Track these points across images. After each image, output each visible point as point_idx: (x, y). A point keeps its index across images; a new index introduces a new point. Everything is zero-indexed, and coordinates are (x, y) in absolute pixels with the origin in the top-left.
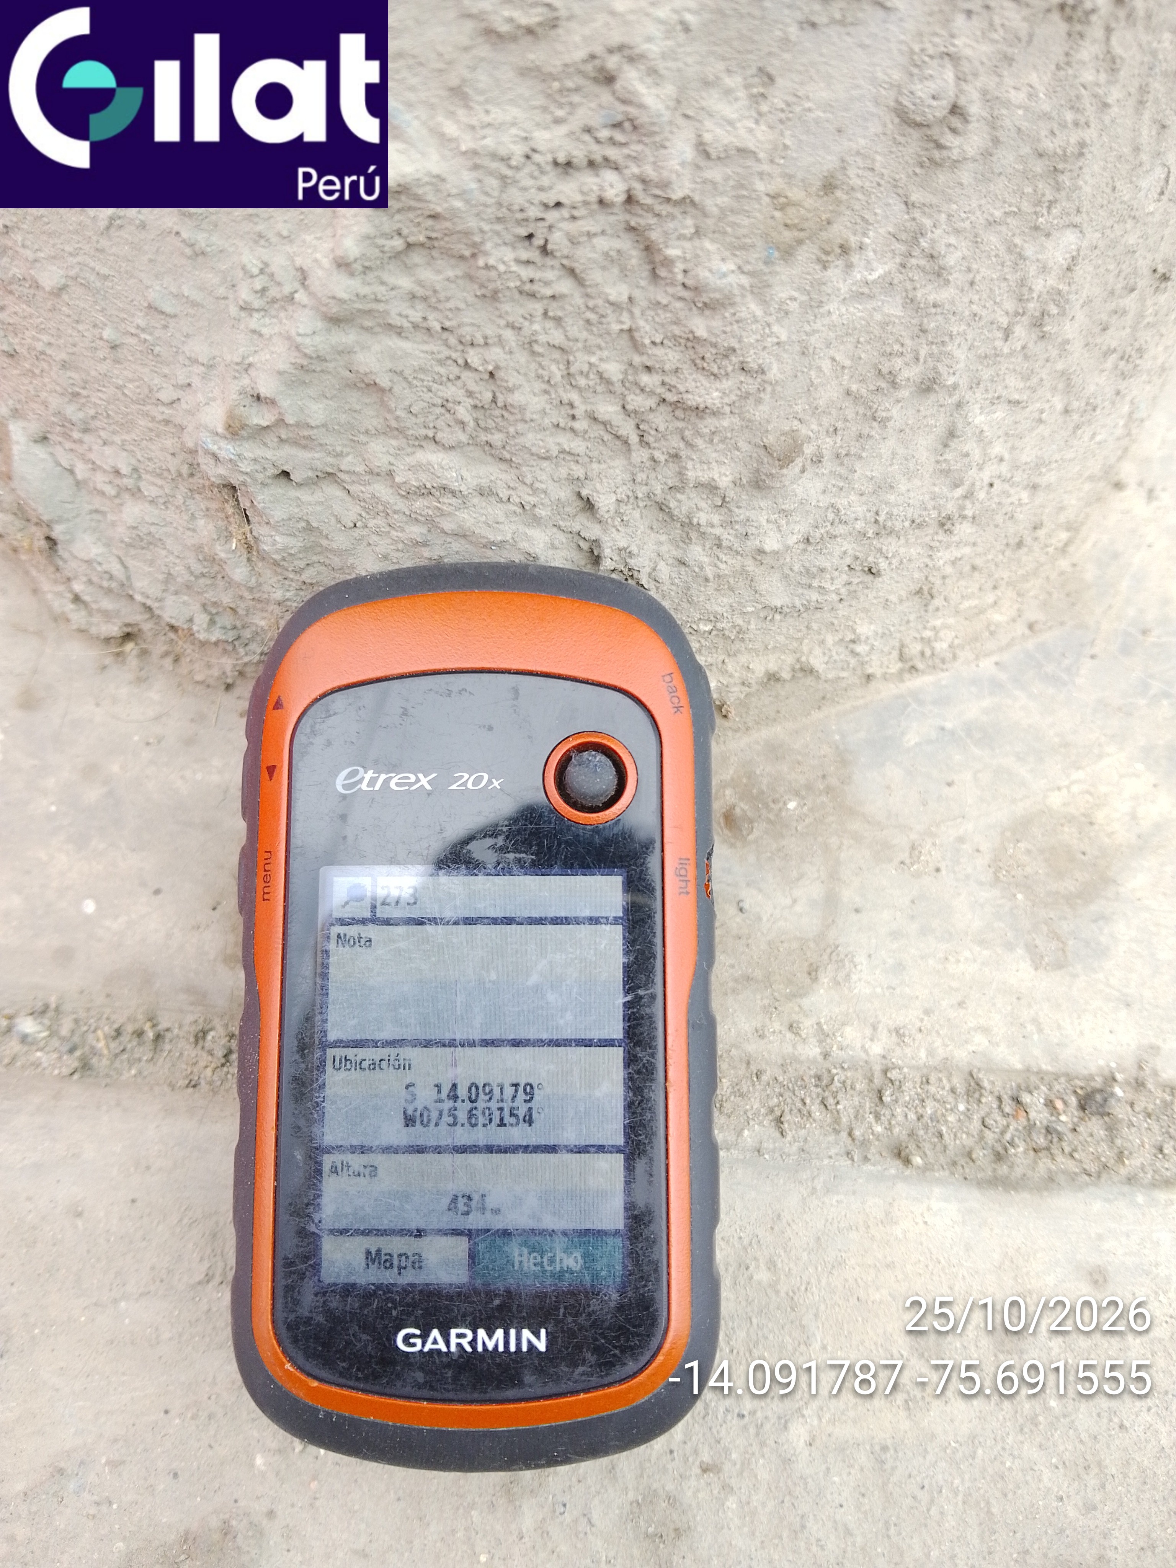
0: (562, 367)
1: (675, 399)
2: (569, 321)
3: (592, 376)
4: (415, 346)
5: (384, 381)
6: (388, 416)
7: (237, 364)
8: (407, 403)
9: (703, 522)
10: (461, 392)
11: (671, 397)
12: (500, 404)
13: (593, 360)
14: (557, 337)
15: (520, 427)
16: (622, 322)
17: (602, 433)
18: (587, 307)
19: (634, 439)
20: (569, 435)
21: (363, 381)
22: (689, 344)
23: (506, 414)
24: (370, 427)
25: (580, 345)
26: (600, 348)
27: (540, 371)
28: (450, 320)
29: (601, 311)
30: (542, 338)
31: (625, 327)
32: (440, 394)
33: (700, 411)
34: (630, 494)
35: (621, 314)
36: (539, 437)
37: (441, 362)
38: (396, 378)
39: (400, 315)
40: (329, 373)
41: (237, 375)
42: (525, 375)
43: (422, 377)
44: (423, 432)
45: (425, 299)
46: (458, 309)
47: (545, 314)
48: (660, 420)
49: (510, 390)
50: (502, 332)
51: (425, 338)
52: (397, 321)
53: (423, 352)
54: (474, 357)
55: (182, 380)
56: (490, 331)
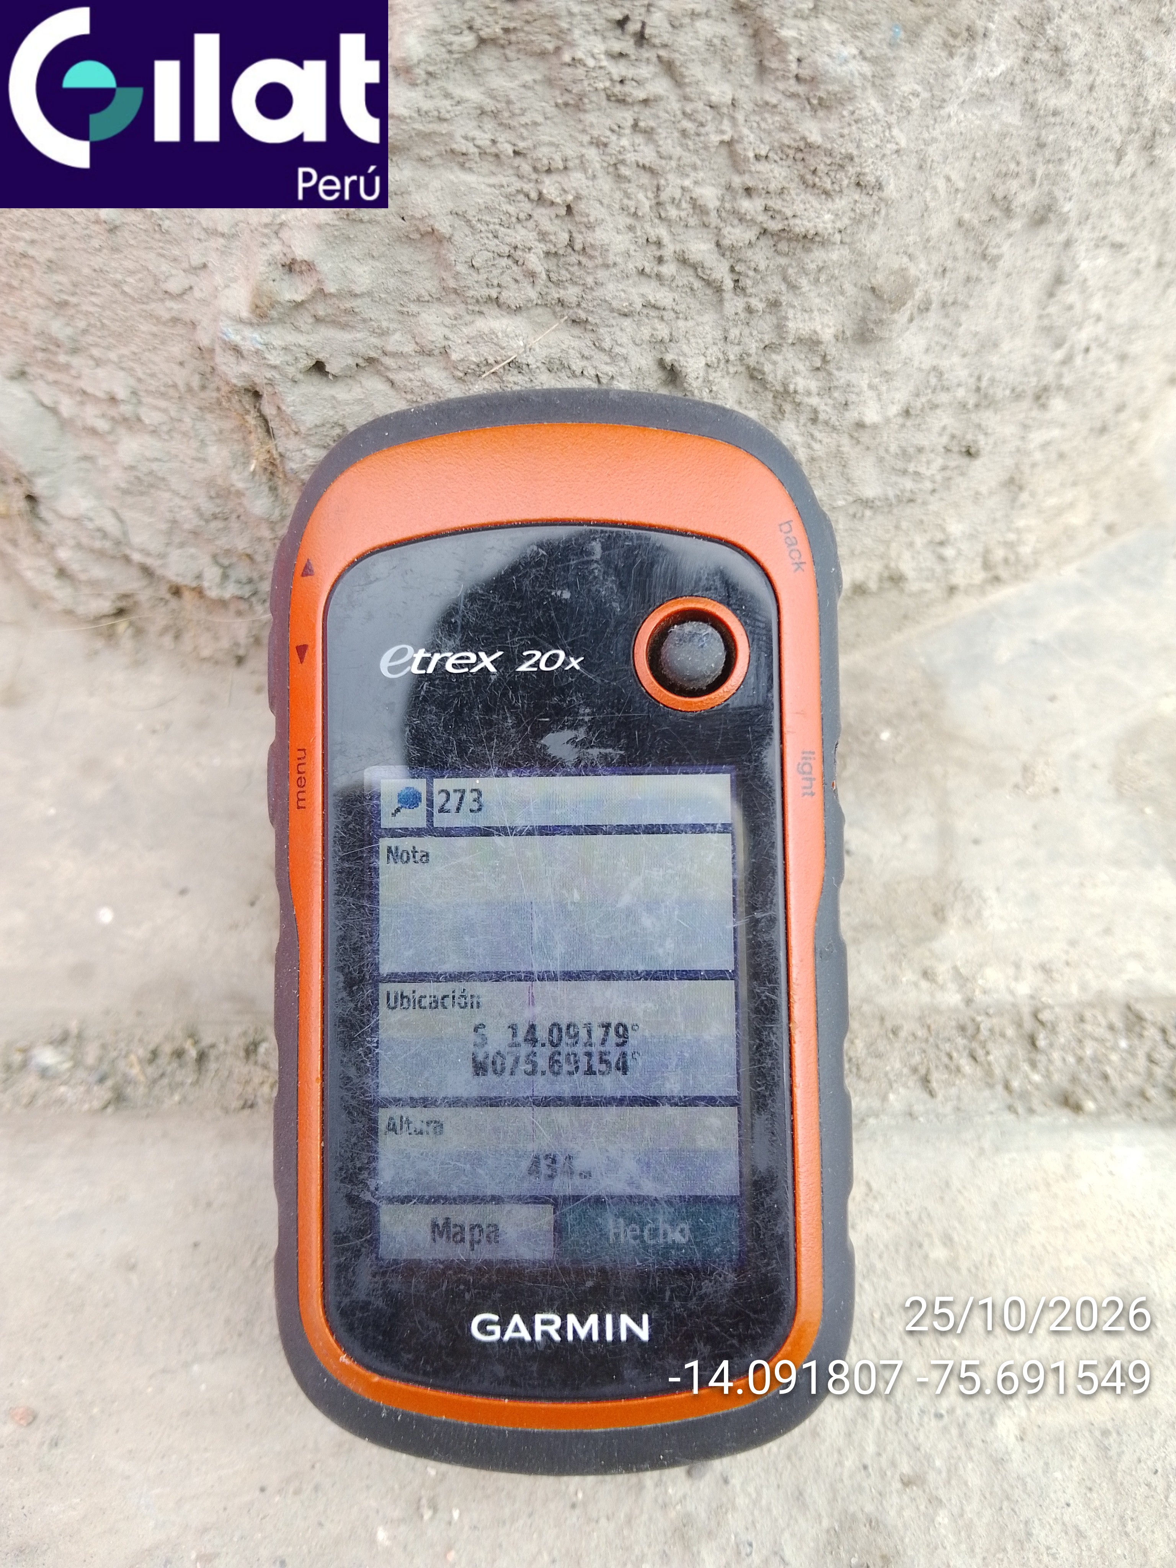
0: (650, 195)
1: (780, 227)
2: (662, 132)
3: (684, 205)
4: (481, 179)
5: (443, 226)
6: (444, 275)
7: (266, 225)
8: (469, 254)
9: (800, 389)
10: (533, 236)
11: (774, 226)
12: (578, 246)
13: (687, 183)
14: (648, 155)
15: (601, 274)
16: (722, 132)
17: (691, 279)
18: (684, 113)
19: (729, 284)
20: (654, 283)
21: (418, 230)
22: (799, 156)
23: (584, 260)
24: (423, 292)
25: (673, 164)
26: (695, 168)
27: (626, 201)
28: (523, 139)
29: (700, 118)
30: (630, 157)
31: (726, 138)
32: (508, 240)
33: (808, 240)
34: (721, 356)
35: (721, 122)
36: (621, 287)
37: (510, 198)
38: (458, 223)
39: (466, 138)
40: (378, 222)
41: (266, 241)
42: (609, 207)
43: (487, 218)
44: (486, 292)
45: (495, 114)
46: (535, 124)
47: (635, 126)
48: (760, 256)
49: (590, 227)
50: (584, 151)
51: (493, 168)
52: (461, 145)
53: (490, 186)
54: (550, 187)
55: (196, 260)
56: (571, 150)
